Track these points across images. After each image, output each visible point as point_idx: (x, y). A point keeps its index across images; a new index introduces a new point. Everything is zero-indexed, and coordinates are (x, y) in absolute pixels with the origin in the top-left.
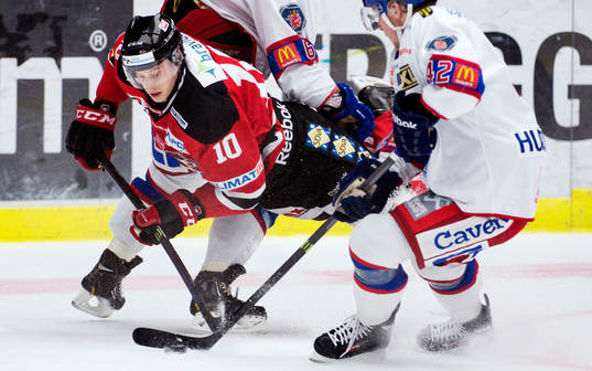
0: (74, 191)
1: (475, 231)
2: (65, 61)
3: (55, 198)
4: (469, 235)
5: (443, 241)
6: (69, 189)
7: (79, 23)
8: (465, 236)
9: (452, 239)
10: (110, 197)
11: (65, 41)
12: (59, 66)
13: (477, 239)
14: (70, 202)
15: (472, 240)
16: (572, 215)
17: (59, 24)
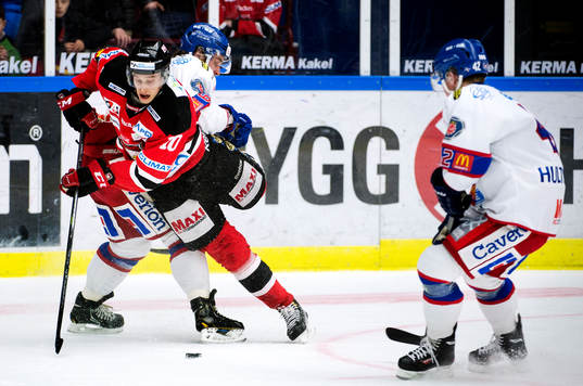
0: (19, 241)
1: (501, 241)
2: (11, 147)
3: (4, 246)
4: (498, 245)
5: (479, 253)
6: (14, 240)
7: (22, 120)
8: (494, 246)
9: (485, 250)
10: (45, 245)
11: (12, 133)
12: (8, 151)
13: (506, 247)
14: (17, 249)
15: (502, 249)
16: (380, 258)
17: (8, 121)
